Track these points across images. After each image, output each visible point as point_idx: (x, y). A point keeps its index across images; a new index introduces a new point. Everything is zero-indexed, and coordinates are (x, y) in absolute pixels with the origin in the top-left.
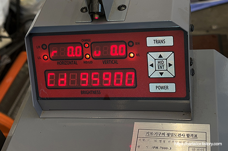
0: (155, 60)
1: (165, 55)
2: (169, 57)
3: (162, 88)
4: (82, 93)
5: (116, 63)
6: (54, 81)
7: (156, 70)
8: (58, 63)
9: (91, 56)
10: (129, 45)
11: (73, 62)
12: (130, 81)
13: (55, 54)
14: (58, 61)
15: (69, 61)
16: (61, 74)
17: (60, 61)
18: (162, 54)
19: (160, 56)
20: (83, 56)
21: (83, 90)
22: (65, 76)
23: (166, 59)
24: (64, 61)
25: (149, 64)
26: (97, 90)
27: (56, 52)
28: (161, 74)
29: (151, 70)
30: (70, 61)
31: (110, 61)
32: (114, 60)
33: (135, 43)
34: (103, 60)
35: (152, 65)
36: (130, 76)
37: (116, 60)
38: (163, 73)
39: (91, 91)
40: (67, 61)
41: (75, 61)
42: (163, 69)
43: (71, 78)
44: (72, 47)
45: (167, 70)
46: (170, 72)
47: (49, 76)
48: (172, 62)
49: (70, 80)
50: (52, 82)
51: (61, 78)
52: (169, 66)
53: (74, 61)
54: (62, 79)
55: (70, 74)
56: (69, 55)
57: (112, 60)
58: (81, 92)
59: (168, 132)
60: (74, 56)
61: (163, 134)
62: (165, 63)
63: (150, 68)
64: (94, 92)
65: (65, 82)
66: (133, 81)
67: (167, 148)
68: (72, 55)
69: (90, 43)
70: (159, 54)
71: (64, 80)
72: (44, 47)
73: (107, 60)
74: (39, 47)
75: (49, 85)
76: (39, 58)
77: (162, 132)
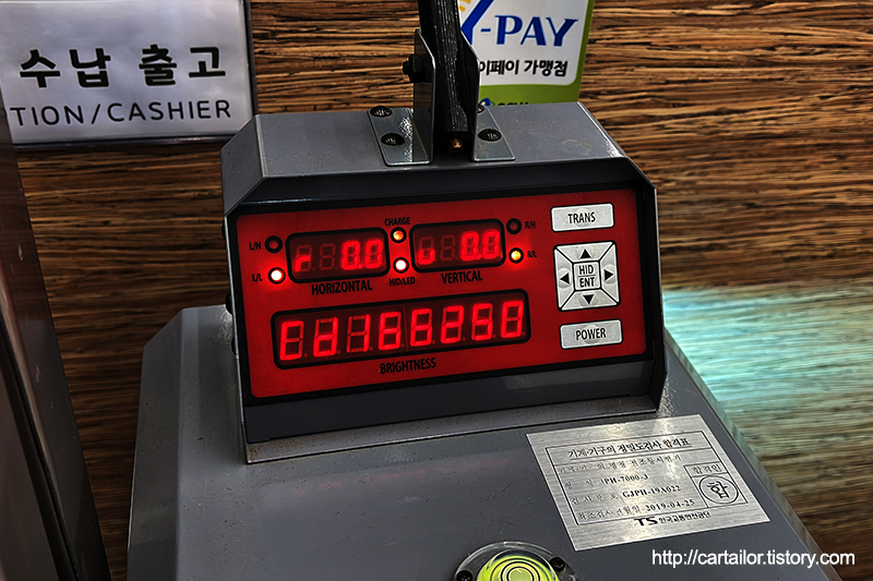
0: (573, 264)
1: (595, 249)
2: (605, 254)
3: (591, 334)
4: (384, 369)
5: (477, 277)
6: (301, 344)
7: (575, 291)
8: (313, 289)
9: (411, 263)
10: (510, 228)
11: (360, 284)
12: (511, 326)
13: (304, 265)
14: (314, 284)
15: (346, 281)
16: (322, 321)
17: (319, 283)
18: (588, 247)
19: (585, 255)
20: (389, 265)
21: (385, 361)
22: (335, 325)
23: (599, 261)
24: (331, 282)
25: (560, 273)
26: (425, 356)
27: (307, 258)
28: (589, 298)
29: (563, 292)
30: (351, 281)
31: (460, 273)
32: (472, 270)
33: (523, 225)
34: (444, 273)
35: (566, 278)
36: (513, 312)
37: (476, 270)
38: (592, 296)
39: (410, 362)
40: (341, 282)
41: (366, 280)
42: (591, 287)
43: (353, 331)
44: (355, 244)
45: (601, 288)
46: (609, 294)
47: (284, 331)
48: (613, 268)
49: (349, 338)
50: (292, 348)
51: (321, 332)
52: (606, 278)
53: (361, 280)
54: (324, 337)
55: (350, 318)
56: (346, 266)
57: (467, 271)
58: (382, 369)
59: (621, 443)
60: (360, 267)
61: (611, 449)
62: (596, 271)
63: (562, 287)
64: (419, 365)
65: (334, 345)
66: (519, 325)
67: (637, 478)
68: (357, 265)
69: (407, 229)
70: (581, 248)
71: (332, 337)
72: (274, 245)
73: (452, 272)
74: (258, 245)
75: (284, 356)
76: (257, 278)
77: (606, 445)
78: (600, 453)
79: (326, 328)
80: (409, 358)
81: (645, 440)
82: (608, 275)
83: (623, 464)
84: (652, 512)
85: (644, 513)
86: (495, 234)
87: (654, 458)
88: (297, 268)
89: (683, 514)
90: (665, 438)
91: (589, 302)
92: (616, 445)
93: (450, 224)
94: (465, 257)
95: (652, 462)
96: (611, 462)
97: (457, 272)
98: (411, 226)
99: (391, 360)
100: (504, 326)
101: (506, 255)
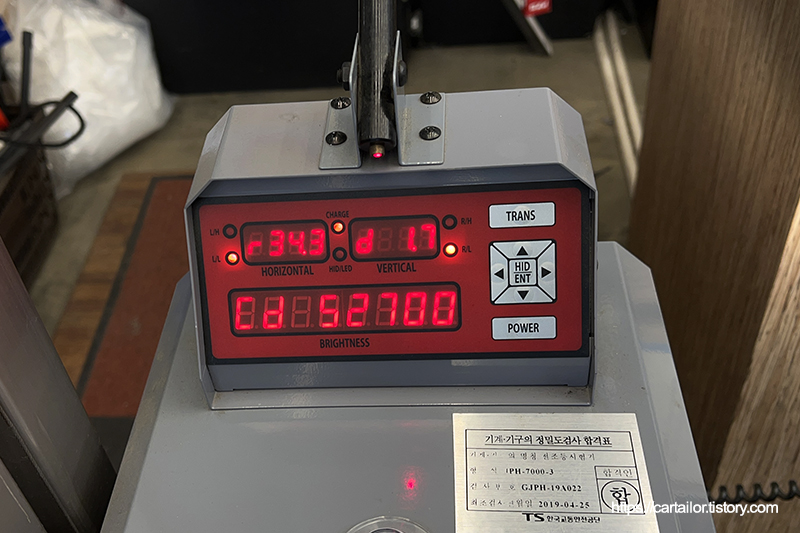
0: (509, 260)
3: (524, 328)
6: (252, 317)
7: (509, 286)
8: (263, 272)
9: (350, 253)
10: (446, 225)
11: (304, 269)
12: (443, 315)
13: (257, 250)
14: (264, 267)
15: (292, 266)
16: (271, 299)
17: (268, 267)
18: (526, 245)
19: (522, 252)
20: (329, 253)
21: (324, 337)
22: (281, 303)
23: (536, 259)
25: (495, 268)
26: (360, 336)
27: (259, 244)
28: (523, 294)
29: (497, 286)
31: (395, 264)
33: (459, 221)
34: (380, 263)
35: (500, 274)
38: (527, 292)
39: (347, 340)
41: (308, 265)
42: (526, 283)
43: (296, 310)
44: (301, 233)
45: (537, 285)
46: (544, 290)
47: (239, 305)
48: (550, 265)
49: (293, 315)
50: (245, 320)
51: (270, 309)
52: (543, 276)
53: (304, 265)
54: (273, 312)
55: (295, 298)
57: (401, 262)
59: (539, 434)
60: (305, 253)
61: (529, 439)
62: (533, 269)
63: (495, 281)
64: (354, 343)
65: (280, 319)
66: (451, 314)
67: (542, 471)
68: (301, 252)
69: (347, 221)
70: (519, 245)
71: (280, 313)
72: (230, 231)
73: (387, 262)
74: (217, 232)
75: (238, 326)
76: (216, 260)
77: (525, 435)
78: (516, 442)
79: (274, 305)
80: (345, 336)
82: (545, 272)
83: (534, 456)
87: (568, 453)
88: (249, 252)
89: (574, 516)
90: (587, 435)
91: (523, 298)
92: (535, 436)
94: (401, 249)
95: (564, 459)
96: (524, 452)
97: (392, 262)
98: (349, 219)
99: (329, 337)
100: (435, 314)
101: (441, 249)
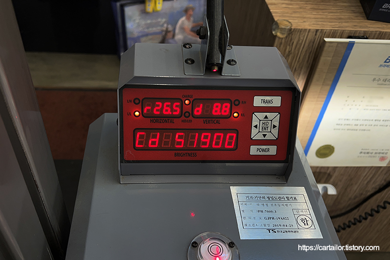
0: (260, 120)
2: (275, 118)
3: (263, 150)
5: (218, 122)
6: (144, 141)
7: (259, 132)
8: (151, 121)
9: (192, 114)
12: (230, 144)
16: (153, 133)
17: (153, 119)
18: (268, 114)
19: (266, 117)
20: (182, 114)
21: (176, 152)
22: (158, 136)
23: (271, 121)
24: (158, 119)
25: (254, 124)
27: (150, 108)
28: (264, 135)
30: (166, 119)
32: (216, 119)
33: (241, 102)
34: (204, 119)
35: (256, 127)
36: (231, 138)
37: (218, 119)
38: (266, 135)
40: (162, 119)
41: (172, 119)
42: (266, 131)
43: (165, 139)
45: (270, 132)
46: (274, 135)
47: (138, 136)
48: (277, 124)
49: (163, 141)
50: (140, 143)
51: (153, 138)
52: (273, 128)
53: (170, 119)
55: (164, 133)
56: (165, 112)
57: (214, 119)
58: (175, 155)
59: (268, 196)
60: (171, 113)
61: (264, 197)
62: (269, 125)
63: (254, 130)
64: (190, 155)
65: (157, 143)
66: (233, 144)
67: (272, 211)
68: (169, 113)
70: (265, 114)
71: (157, 140)
72: (137, 101)
73: (208, 119)
74: (131, 101)
75: (137, 146)
76: (129, 114)
77: (262, 196)
78: (259, 199)
79: (154, 136)
80: (186, 152)
81: (279, 196)
82: (274, 126)
83: (267, 205)
84: (275, 228)
85: (271, 227)
86: (229, 105)
87: (281, 204)
88: (145, 111)
89: (287, 230)
90: (287, 196)
91: (264, 137)
92: (266, 196)
93: (209, 99)
94: (214, 113)
95: (279, 206)
96: (263, 203)
97: (210, 119)
98: (192, 99)
99: (179, 152)
100: (226, 143)
101: (231, 114)
